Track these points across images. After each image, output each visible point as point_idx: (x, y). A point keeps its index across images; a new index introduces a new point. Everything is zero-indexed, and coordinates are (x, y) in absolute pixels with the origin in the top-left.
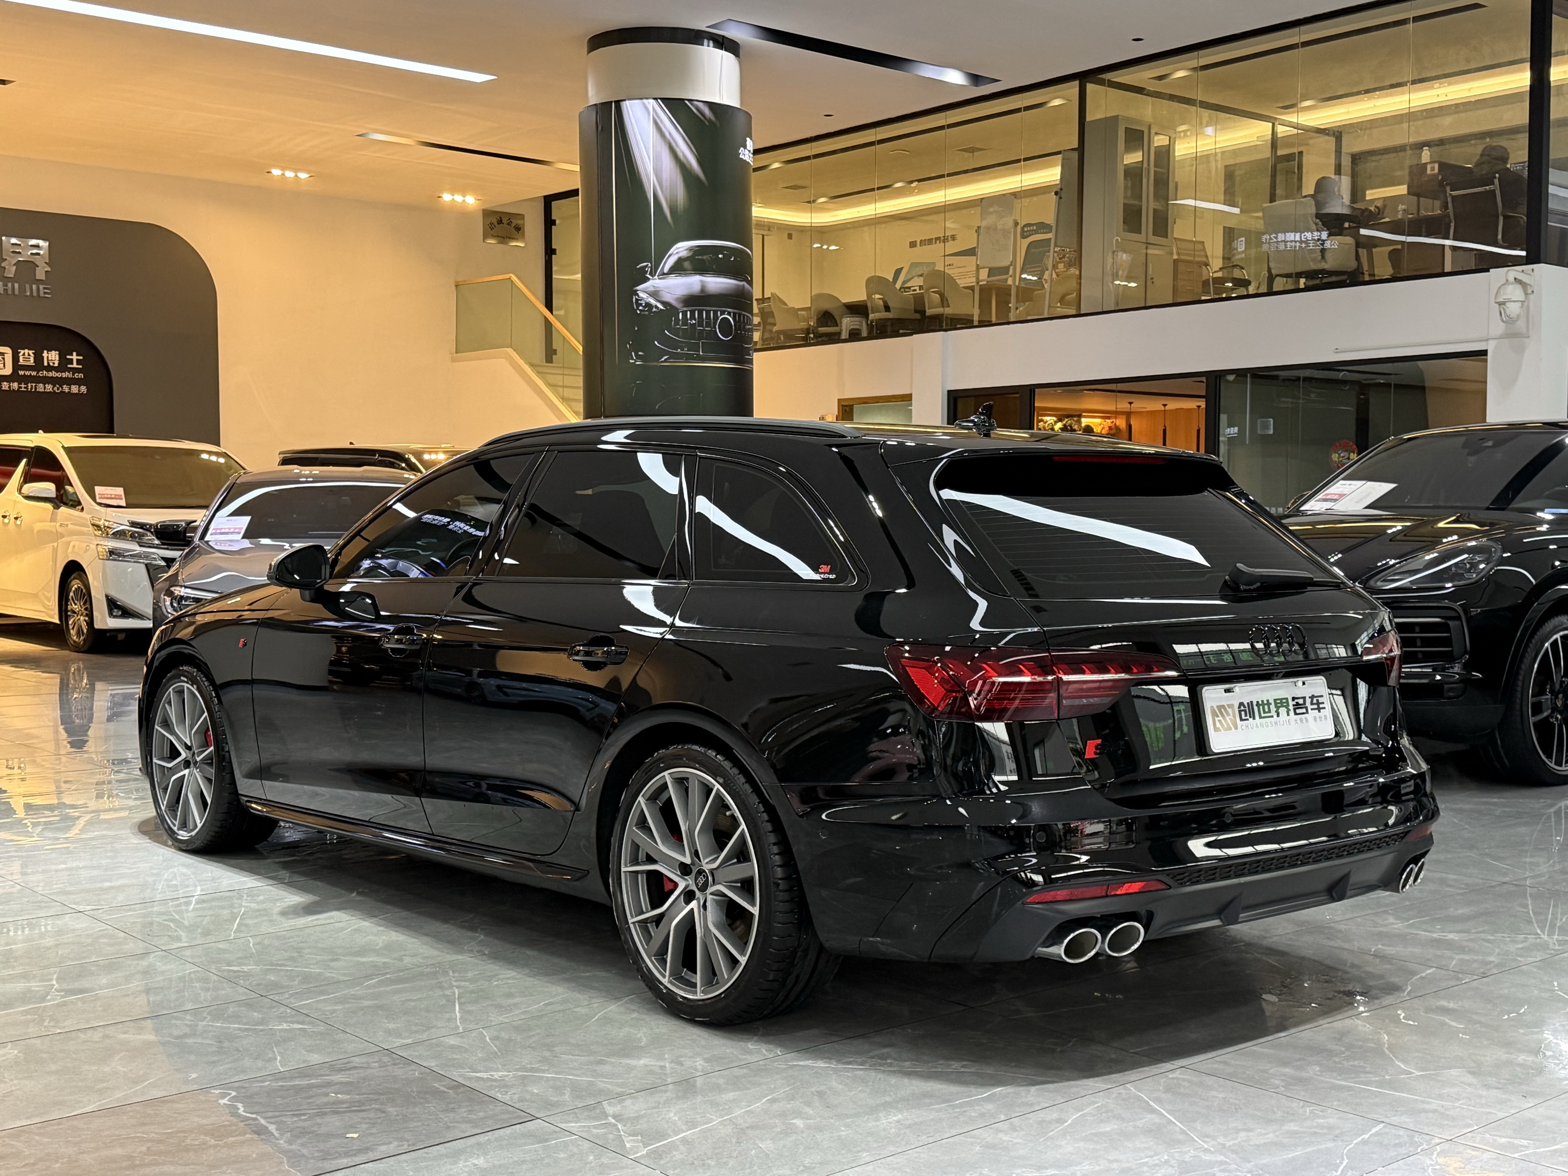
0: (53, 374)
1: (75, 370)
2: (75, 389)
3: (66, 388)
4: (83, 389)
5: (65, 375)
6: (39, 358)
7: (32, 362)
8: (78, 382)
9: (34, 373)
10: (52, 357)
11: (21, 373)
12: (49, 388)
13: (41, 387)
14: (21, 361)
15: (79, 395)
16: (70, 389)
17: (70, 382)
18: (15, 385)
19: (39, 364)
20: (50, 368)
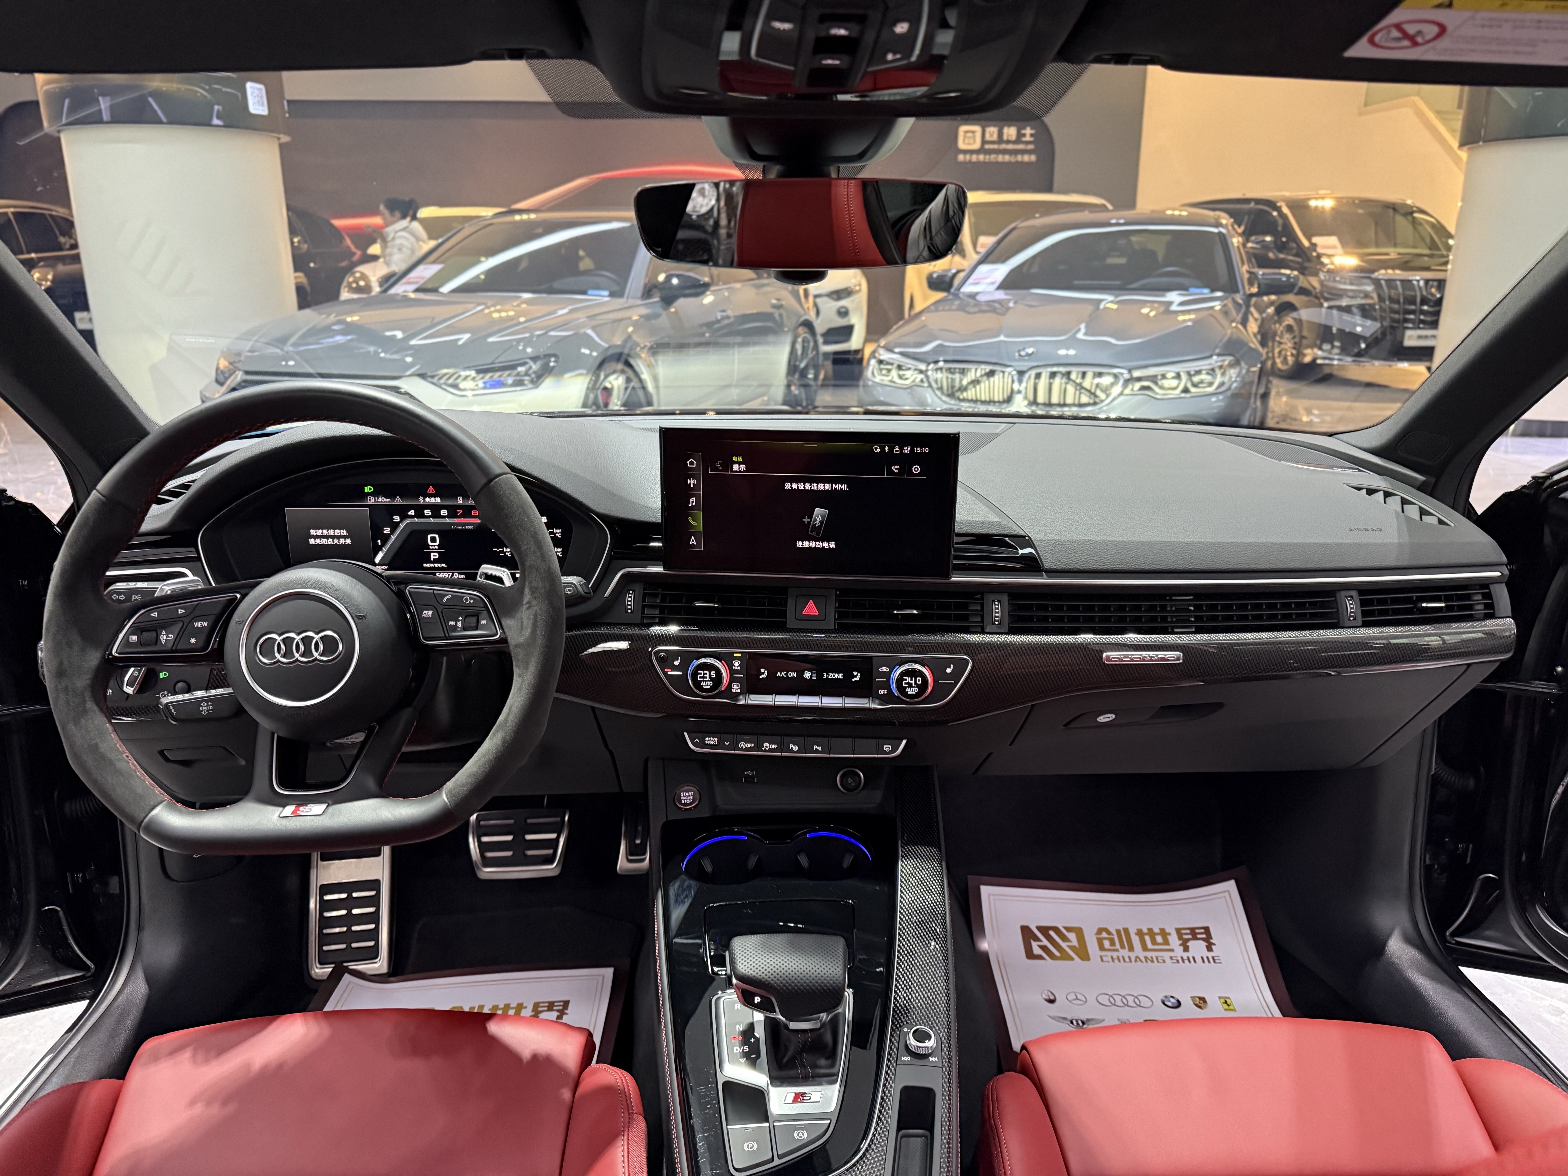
0: (1010, 147)
1: (1027, 143)
2: (1026, 158)
3: (1019, 158)
4: (1033, 158)
5: (1021, 147)
6: (1000, 134)
7: (995, 137)
8: (1029, 152)
9: (996, 146)
10: (1010, 132)
11: (987, 147)
12: (1007, 158)
13: (1000, 158)
14: (988, 137)
15: (1029, 164)
16: (1022, 158)
17: (1023, 152)
18: (981, 157)
19: (1000, 140)
20: (1008, 142)
